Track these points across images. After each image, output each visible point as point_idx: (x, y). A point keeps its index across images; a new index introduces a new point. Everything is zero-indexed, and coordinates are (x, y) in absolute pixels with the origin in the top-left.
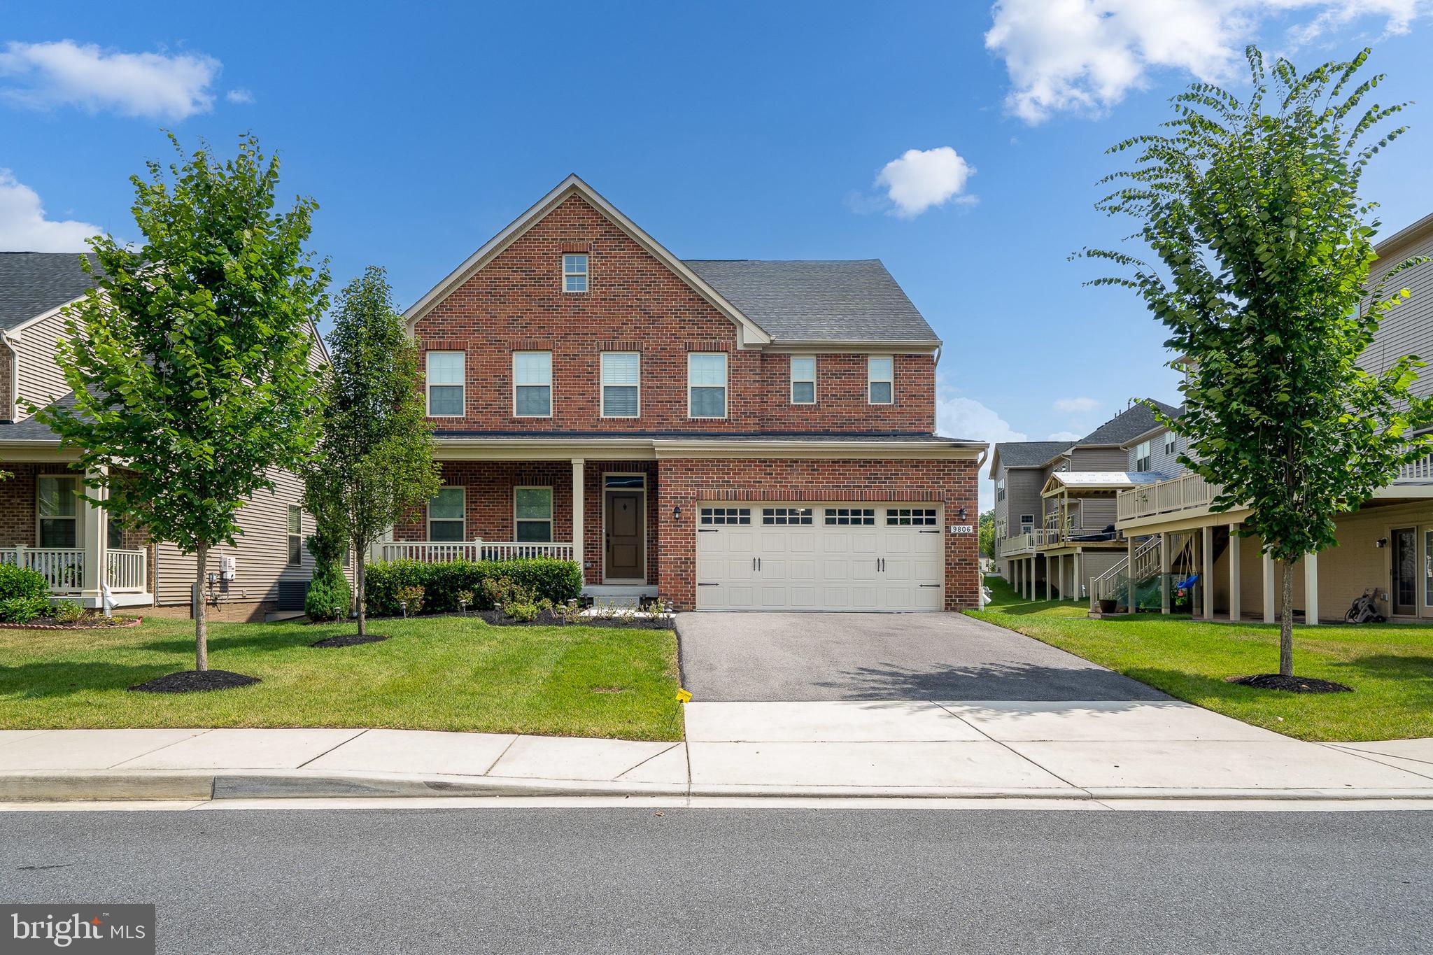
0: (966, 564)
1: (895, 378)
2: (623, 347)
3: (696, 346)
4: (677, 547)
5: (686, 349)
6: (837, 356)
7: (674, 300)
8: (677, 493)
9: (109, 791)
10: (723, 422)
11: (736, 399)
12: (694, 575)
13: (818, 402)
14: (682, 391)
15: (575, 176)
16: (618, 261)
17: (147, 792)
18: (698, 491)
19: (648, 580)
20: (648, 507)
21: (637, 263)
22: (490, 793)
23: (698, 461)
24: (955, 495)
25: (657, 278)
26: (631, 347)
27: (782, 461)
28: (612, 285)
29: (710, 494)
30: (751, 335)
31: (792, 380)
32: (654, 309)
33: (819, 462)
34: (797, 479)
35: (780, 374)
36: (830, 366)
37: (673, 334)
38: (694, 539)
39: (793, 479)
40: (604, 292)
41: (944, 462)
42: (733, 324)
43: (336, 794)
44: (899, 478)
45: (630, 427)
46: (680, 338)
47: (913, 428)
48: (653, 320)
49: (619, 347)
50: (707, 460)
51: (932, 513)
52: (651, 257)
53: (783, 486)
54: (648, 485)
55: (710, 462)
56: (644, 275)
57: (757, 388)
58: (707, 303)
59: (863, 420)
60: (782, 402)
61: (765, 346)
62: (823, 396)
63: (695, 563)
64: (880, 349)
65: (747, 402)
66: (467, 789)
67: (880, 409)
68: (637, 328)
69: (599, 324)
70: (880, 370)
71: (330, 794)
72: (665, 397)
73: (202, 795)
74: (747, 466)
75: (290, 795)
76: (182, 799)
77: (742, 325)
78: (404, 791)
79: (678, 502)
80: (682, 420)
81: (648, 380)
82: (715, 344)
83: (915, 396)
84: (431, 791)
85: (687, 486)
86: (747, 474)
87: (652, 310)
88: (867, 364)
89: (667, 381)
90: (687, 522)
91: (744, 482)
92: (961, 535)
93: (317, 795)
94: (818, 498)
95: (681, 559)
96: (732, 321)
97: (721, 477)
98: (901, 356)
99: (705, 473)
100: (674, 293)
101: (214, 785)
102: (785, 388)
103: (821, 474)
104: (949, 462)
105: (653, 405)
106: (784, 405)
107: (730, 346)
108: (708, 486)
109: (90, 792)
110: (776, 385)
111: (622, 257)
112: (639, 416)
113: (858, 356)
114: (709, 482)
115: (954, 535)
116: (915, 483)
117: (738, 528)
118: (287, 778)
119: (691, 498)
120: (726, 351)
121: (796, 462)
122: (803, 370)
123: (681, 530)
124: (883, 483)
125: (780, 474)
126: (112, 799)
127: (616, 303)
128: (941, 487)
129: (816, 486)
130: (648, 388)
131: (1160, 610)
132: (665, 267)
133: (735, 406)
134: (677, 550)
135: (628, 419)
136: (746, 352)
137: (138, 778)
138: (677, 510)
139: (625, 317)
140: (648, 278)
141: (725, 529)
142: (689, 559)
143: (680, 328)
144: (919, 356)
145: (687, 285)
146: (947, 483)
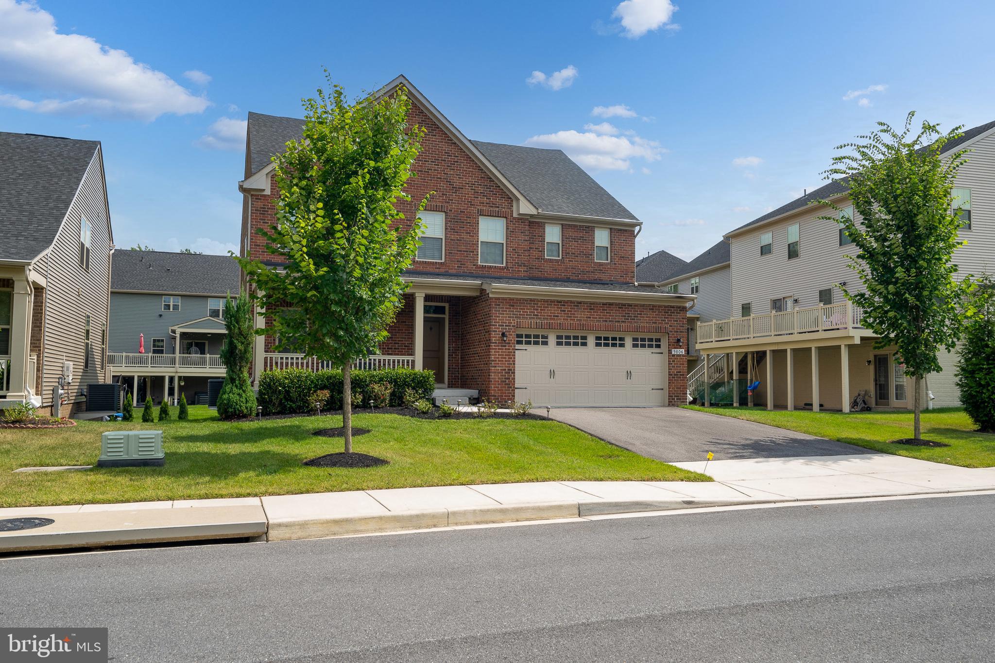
0: (680, 375)
1: (611, 244)
2: (434, 208)
3: (486, 212)
4: (503, 361)
5: (478, 213)
6: (575, 226)
7: (471, 176)
8: (504, 323)
9: (524, 515)
10: (503, 269)
11: (512, 252)
12: (514, 382)
13: (562, 258)
14: (475, 244)
15: (403, 76)
16: (431, 144)
17: (545, 515)
18: (517, 321)
19: (449, 384)
20: (449, 329)
21: (445, 147)
22: (712, 505)
23: (517, 299)
24: (674, 329)
25: (459, 159)
26: (439, 209)
27: (571, 302)
28: (426, 161)
29: (525, 324)
30: (525, 208)
31: (547, 241)
32: (457, 182)
33: (594, 304)
34: (581, 315)
35: (538, 236)
36: (571, 233)
37: (469, 202)
38: (515, 355)
39: (579, 315)
40: (421, 166)
41: (668, 306)
42: (511, 198)
43: (641, 510)
44: (642, 317)
45: (438, 268)
46: (474, 205)
47: (622, 279)
48: (456, 190)
49: (431, 208)
50: (524, 299)
51: (658, 340)
52: (455, 143)
53: (572, 320)
54: (449, 313)
55: (526, 301)
56: (449, 156)
57: (526, 245)
58: (493, 181)
59: (592, 272)
60: (540, 256)
61: (532, 216)
62: (566, 253)
63: (514, 373)
64: (602, 224)
65: (519, 255)
66: (702, 504)
67: (602, 265)
68: (445, 195)
69: (416, 189)
70: (602, 238)
71: (638, 510)
72: (463, 248)
73: (574, 515)
74: (549, 305)
75: (619, 512)
76: (564, 517)
77: (518, 200)
78: (673, 507)
79: (504, 329)
80: (475, 265)
81: (451, 235)
82: (498, 211)
83: (623, 257)
84: (685, 506)
85: (510, 317)
86: (550, 310)
87: (454, 182)
88: (594, 233)
89: (464, 235)
90: (510, 343)
91: (547, 316)
92: (678, 355)
93: (632, 511)
94: (591, 329)
95: (505, 370)
96: (511, 196)
97: (532, 312)
98: (615, 229)
99: (522, 309)
100: (470, 171)
101: (579, 509)
102: (541, 246)
103: (596, 312)
104: (671, 307)
105: (454, 253)
106: (541, 258)
107: (508, 214)
108: (524, 318)
109: (514, 516)
110: (536, 244)
111: (434, 141)
112: (443, 261)
113: (588, 227)
114: (524, 315)
115: (674, 355)
116: (652, 320)
117: (540, 348)
118: (616, 503)
119: (513, 326)
120: (505, 217)
121: (580, 303)
122: (553, 234)
123: (506, 349)
124: (633, 319)
125: (570, 311)
126: (527, 520)
127: (429, 175)
128: (666, 323)
129: (592, 320)
130: (451, 240)
131: (733, 404)
132: (464, 152)
133: (512, 257)
134: (503, 364)
135: (436, 262)
136: (519, 219)
137: (539, 507)
138: (503, 335)
139: (435, 186)
140: (453, 159)
141: (531, 348)
142: (511, 370)
143: (474, 197)
144: (626, 231)
145: (480, 167)
146: (670, 321)
